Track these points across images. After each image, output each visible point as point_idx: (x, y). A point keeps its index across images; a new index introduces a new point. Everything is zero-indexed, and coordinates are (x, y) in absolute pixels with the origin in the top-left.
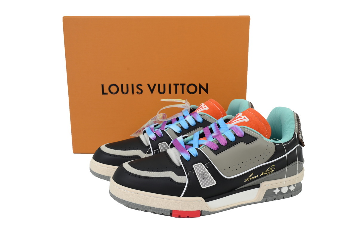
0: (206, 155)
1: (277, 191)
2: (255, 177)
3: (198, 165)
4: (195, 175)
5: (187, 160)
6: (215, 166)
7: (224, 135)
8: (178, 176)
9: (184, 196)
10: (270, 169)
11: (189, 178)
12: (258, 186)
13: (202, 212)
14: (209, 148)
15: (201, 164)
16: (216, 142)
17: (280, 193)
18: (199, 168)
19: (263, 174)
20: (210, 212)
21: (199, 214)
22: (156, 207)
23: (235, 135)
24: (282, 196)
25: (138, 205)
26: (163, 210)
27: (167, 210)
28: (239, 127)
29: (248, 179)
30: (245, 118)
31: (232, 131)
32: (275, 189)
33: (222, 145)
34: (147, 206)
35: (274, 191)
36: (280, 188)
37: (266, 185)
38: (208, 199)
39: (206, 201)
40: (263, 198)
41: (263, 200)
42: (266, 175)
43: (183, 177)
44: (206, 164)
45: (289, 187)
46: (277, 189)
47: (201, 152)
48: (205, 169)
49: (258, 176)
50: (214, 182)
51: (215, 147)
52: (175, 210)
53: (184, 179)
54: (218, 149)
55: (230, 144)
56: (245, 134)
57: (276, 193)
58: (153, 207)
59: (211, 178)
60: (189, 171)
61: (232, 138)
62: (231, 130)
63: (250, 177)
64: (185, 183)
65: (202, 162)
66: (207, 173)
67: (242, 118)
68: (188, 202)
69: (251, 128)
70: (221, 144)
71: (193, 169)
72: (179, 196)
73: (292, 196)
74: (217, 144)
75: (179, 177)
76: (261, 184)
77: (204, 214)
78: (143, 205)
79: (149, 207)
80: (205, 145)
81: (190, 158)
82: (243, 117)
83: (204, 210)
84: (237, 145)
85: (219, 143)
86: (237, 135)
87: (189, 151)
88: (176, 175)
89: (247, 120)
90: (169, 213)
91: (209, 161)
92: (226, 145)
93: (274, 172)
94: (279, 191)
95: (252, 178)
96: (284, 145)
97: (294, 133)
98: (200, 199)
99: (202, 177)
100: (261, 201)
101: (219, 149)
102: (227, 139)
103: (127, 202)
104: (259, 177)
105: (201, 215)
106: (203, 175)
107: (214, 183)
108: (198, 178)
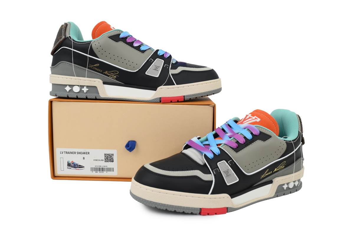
0: (228, 153)
1: (285, 187)
2: (269, 173)
3: (222, 163)
4: (220, 172)
5: (211, 158)
6: (237, 163)
7: (241, 134)
8: (204, 174)
9: (212, 194)
10: (281, 165)
11: (215, 175)
12: (271, 182)
13: (228, 208)
14: (229, 147)
15: (224, 162)
16: (234, 141)
17: (288, 188)
18: (223, 166)
19: (276, 170)
20: (235, 208)
21: (225, 210)
22: (185, 206)
23: (252, 133)
24: (290, 191)
25: (168, 205)
26: (193, 209)
27: (197, 208)
28: (254, 126)
29: (264, 175)
30: (256, 119)
31: (248, 130)
33: (241, 144)
34: (176, 206)
35: (284, 187)
36: (288, 184)
37: (278, 181)
38: (233, 195)
39: (232, 198)
40: (275, 193)
41: (275, 195)
43: (209, 175)
44: (229, 162)
45: (294, 182)
46: (286, 184)
47: (222, 150)
48: (228, 166)
49: (271, 172)
50: (236, 178)
51: (235, 145)
52: (204, 208)
53: (210, 177)
54: (237, 147)
55: (248, 142)
56: (261, 133)
57: (285, 189)
58: (183, 206)
59: (234, 175)
60: (214, 169)
61: (249, 136)
62: (246, 129)
64: (212, 181)
65: (225, 160)
66: (230, 170)
67: (252, 118)
68: (217, 199)
69: (264, 127)
70: (240, 142)
71: (218, 167)
72: (207, 193)
73: (296, 191)
74: (236, 142)
75: (206, 175)
76: (273, 180)
77: (230, 210)
78: (172, 205)
79: (179, 206)
80: (225, 144)
81: (213, 156)
82: (254, 118)
83: (229, 207)
84: (254, 142)
85: (238, 141)
86: (254, 133)
87: (211, 150)
88: (202, 173)
89: (258, 120)
90: (198, 212)
91: (232, 159)
92: (244, 143)
93: (284, 168)
94: (287, 186)
95: (267, 174)
97: (299, 132)
98: (226, 196)
99: (226, 174)
100: (274, 196)
101: (239, 147)
102: (245, 137)
103: (156, 203)
104: (273, 173)
105: (227, 212)
106: (227, 172)
107: (237, 180)
108: (223, 175)
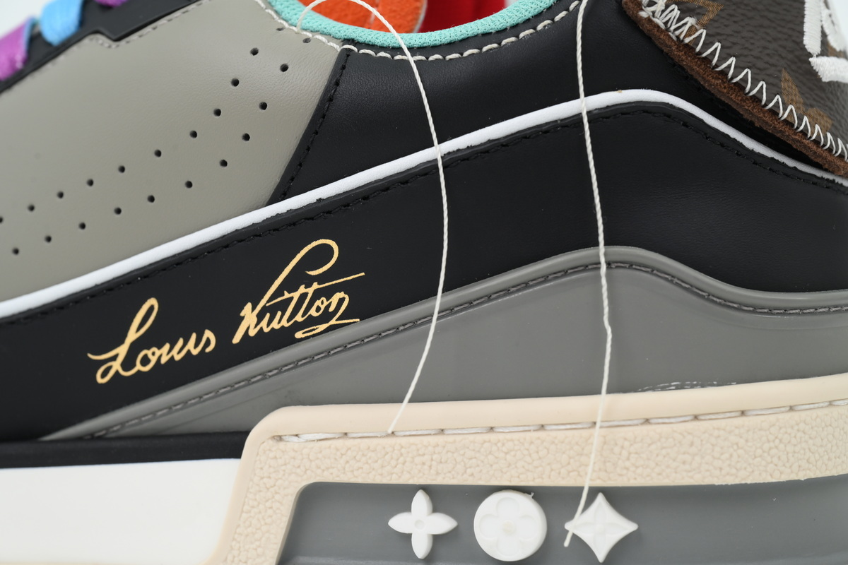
2: (191, 348)
19: (250, 318)
29: (122, 351)
32: (400, 496)
42: (283, 339)
49: (208, 334)
63: (132, 335)
96: (412, 60)
